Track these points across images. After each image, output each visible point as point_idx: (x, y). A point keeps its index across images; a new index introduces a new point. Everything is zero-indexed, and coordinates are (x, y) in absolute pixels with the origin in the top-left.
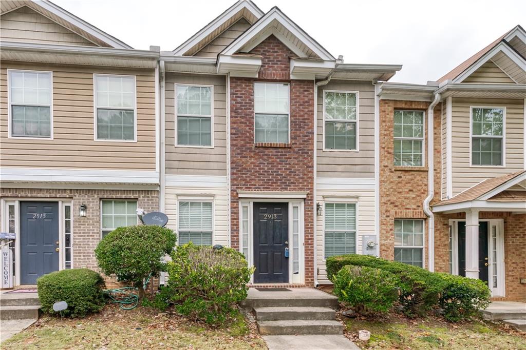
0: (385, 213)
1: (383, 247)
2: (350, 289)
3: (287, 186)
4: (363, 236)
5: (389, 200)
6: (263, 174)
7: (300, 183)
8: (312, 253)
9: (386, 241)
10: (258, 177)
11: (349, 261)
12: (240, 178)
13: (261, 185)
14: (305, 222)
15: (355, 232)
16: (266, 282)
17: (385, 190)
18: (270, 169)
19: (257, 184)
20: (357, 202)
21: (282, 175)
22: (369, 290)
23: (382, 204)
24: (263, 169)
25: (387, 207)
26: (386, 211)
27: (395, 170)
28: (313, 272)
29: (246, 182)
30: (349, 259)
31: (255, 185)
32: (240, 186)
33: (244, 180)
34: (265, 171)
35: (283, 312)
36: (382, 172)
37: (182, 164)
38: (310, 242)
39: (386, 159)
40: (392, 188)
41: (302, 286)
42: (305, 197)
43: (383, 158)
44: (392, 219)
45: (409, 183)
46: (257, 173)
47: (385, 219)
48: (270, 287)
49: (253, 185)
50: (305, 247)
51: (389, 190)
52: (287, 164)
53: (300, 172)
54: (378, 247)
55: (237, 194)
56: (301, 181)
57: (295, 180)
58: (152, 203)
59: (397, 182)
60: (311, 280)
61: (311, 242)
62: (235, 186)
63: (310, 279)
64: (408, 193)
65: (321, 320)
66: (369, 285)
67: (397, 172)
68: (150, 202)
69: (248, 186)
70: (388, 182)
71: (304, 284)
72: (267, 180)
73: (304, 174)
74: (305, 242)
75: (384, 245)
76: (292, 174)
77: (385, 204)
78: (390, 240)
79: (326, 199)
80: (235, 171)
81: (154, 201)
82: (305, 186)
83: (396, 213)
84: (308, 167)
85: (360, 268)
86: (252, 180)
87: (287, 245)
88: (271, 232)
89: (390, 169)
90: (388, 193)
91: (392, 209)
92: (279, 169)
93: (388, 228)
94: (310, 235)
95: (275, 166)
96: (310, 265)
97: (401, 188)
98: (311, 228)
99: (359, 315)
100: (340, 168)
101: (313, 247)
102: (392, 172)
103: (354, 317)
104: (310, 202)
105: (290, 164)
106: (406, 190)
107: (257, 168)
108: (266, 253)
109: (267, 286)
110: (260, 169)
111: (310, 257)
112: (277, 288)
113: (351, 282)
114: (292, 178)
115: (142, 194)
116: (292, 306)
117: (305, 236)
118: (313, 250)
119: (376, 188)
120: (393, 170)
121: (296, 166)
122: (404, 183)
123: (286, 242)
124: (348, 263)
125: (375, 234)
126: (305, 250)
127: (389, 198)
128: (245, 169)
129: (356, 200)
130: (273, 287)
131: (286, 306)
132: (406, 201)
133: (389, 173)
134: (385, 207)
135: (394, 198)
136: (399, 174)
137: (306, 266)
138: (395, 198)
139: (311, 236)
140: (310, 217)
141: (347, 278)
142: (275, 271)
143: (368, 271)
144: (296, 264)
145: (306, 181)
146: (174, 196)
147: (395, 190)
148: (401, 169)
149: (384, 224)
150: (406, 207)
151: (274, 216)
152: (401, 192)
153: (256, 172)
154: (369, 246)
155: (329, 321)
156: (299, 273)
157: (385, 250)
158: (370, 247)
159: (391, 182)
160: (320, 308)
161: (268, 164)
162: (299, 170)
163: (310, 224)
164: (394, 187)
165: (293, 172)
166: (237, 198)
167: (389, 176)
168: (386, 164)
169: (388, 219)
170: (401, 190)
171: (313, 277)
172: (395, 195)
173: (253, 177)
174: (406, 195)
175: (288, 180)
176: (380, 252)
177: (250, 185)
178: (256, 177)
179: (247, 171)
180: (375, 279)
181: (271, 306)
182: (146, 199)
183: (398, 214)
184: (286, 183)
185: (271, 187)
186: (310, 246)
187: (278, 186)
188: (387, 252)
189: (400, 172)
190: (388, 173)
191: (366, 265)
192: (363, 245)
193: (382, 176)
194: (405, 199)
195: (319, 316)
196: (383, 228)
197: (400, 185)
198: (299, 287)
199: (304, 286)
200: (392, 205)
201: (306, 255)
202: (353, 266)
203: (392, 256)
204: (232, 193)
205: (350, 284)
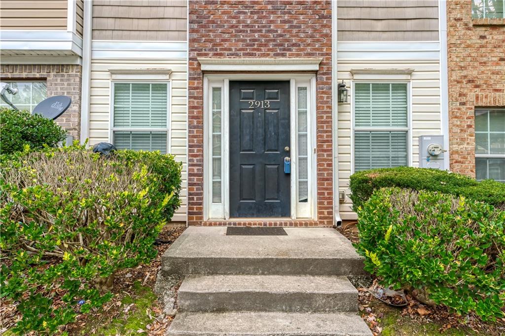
0: (457, 99)
1: (456, 157)
2: (387, 247)
3: (284, 50)
4: (421, 138)
5: (465, 77)
6: (244, 31)
7: (309, 45)
8: (330, 165)
9: (462, 146)
10: (235, 36)
11: (392, 180)
12: (204, 38)
13: (240, 50)
14: (317, 113)
15: (407, 131)
16: (252, 216)
17: (458, 60)
18: (256, 22)
19: (233, 48)
20: (409, 80)
21: (277, 31)
22: (437, 255)
23: (451, 83)
24: (244, 22)
25: (461, 88)
26: (460, 95)
27: (475, 26)
28: (331, 198)
29: (214, 45)
30: (393, 176)
31: (230, 50)
32: (203, 52)
33: (211, 41)
34: (247, 26)
35: (237, 293)
36: (452, 29)
37: (119, 24)
38: (325, 147)
39: (458, 7)
40: (469, 56)
41: (311, 224)
42: (316, 68)
43: (453, 6)
44: (472, 108)
45: (499, 46)
46: (233, 30)
47: (459, 109)
48: (255, 224)
49: (225, 49)
50: (318, 156)
51: (464, 59)
52: (285, 13)
53: (307, 27)
54: (447, 155)
55: (199, 65)
56: (309, 41)
57: (300, 40)
58: (69, 85)
59: (477, 45)
60: (328, 212)
61: (328, 146)
62: (196, 52)
63: (326, 211)
64: (497, 64)
65: (325, 311)
66: (437, 239)
67: (478, 29)
68: (66, 83)
69: (219, 51)
70: (463, 45)
71: (316, 219)
72: (250, 40)
73: (315, 30)
74: (318, 146)
75: (457, 152)
76: (294, 31)
77: (458, 82)
78: (468, 144)
79: (356, 77)
80: (195, 26)
81: (72, 81)
82: (317, 49)
83: (477, 98)
84: (323, 17)
85: (414, 194)
86: (225, 40)
87: (288, 153)
88: (261, 131)
89: (466, 25)
90: (462, 64)
91: (471, 91)
92: (272, 22)
93: (463, 124)
94: (325, 135)
95: (265, 17)
96: (325, 186)
97: (486, 56)
98: (328, 122)
99: (412, 302)
100: (380, 25)
101: (331, 155)
102: (469, 29)
103: (401, 307)
104: (324, 77)
105: (290, 13)
106: (494, 59)
107: (234, 21)
108: (251, 167)
109: (250, 224)
110: (239, 22)
111: (325, 173)
112: (268, 226)
113: (389, 231)
114: (295, 36)
115: (53, 70)
116: (269, 274)
117: (318, 137)
118: (331, 160)
119: (443, 56)
120: (471, 25)
121: (301, 17)
122: (490, 46)
123: (287, 148)
124: (388, 182)
125: (442, 134)
126: (318, 160)
127: (464, 73)
128: (213, 22)
129: (409, 77)
130: (260, 224)
131: (255, 274)
132: (494, 77)
133: (463, 31)
134: (457, 88)
135: (472, 73)
136: (481, 31)
137: (319, 189)
138: (475, 73)
139: (327, 136)
140: (327, 102)
141: (382, 219)
142: (267, 197)
143: (434, 202)
144: (303, 185)
145: (318, 41)
146: (106, 75)
147: (474, 59)
148: (486, 23)
149: (456, 117)
150: (494, 87)
151: (265, 104)
152: (485, 63)
153: (232, 27)
154: (431, 155)
155: (342, 316)
156: (309, 200)
157: (460, 162)
158: (433, 156)
159: (468, 46)
160: (328, 279)
161: (252, 13)
162: (305, 23)
163: (325, 116)
164: (473, 55)
165: (295, 27)
166: (199, 71)
167: (464, 35)
168: (459, 16)
169: (463, 108)
170: (485, 59)
171: (332, 208)
172: (474, 67)
173: (226, 36)
174: (494, 68)
175: (287, 40)
176: (451, 164)
177: (221, 49)
178: (232, 36)
179: (217, 27)
180: (454, 224)
181: (225, 274)
182: (59, 79)
183: (482, 100)
184: (282, 45)
185: (257, 53)
186: (325, 154)
187: (269, 50)
188: (464, 165)
189: (484, 29)
190: (461, 31)
191: (427, 188)
192: (420, 154)
193: (453, 36)
194: (493, 73)
195: (321, 302)
196: (455, 123)
197: (483, 50)
198: (306, 225)
199: (316, 224)
200: (469, 85)
201: (319, 170)
202: (397, 189)
203: (472, 171)
204: (190, 64)
205: (387, 236)
